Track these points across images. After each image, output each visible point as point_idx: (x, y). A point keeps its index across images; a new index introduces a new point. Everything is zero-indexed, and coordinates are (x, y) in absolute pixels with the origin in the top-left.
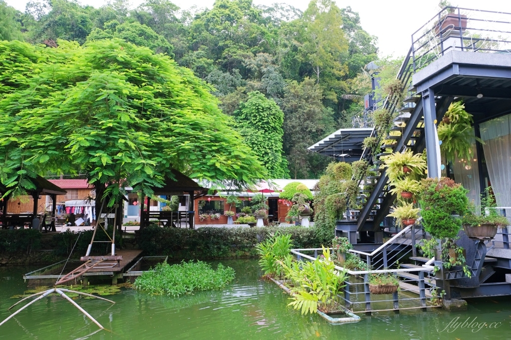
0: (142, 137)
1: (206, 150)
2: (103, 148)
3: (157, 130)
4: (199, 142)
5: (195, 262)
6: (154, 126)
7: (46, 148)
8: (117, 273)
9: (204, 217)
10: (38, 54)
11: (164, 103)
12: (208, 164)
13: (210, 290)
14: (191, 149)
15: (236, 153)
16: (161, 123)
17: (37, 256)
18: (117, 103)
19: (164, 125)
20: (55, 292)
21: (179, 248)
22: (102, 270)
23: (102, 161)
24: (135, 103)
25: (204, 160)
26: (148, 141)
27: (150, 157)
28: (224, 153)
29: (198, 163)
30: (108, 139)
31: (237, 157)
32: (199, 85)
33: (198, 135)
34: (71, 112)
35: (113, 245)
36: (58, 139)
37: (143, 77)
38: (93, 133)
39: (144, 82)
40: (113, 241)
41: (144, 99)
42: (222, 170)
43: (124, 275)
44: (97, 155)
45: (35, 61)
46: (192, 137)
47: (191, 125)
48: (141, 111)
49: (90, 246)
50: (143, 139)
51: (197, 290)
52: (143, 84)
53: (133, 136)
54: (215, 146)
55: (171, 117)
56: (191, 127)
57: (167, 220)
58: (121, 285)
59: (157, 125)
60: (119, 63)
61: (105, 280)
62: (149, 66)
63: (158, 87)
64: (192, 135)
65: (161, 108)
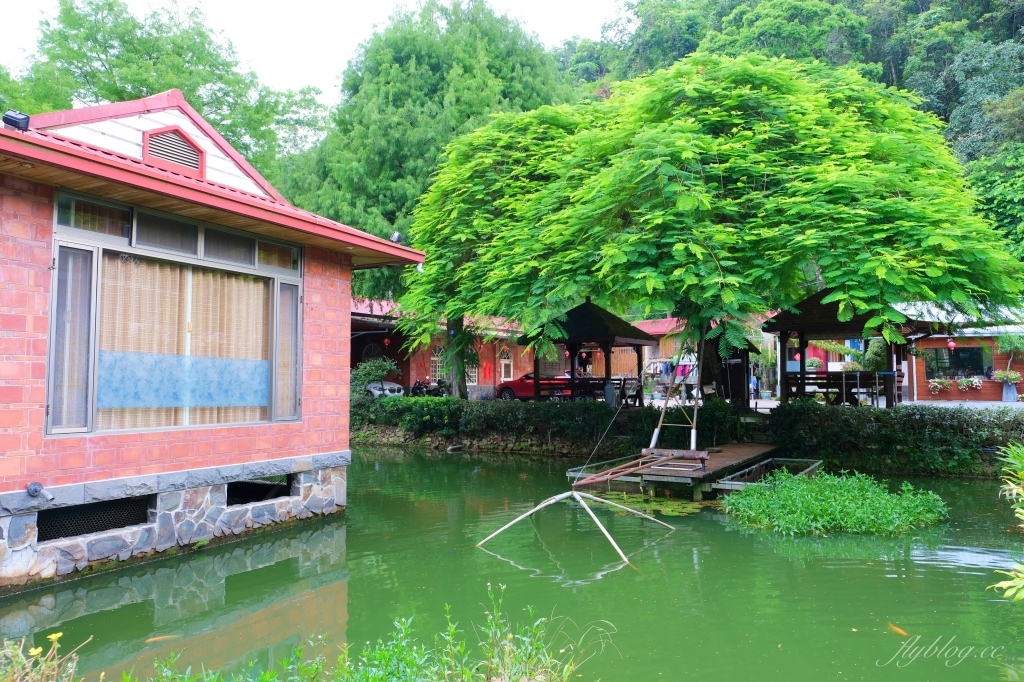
0: (723, 234)
1: (858, 244)
2: (653, 263)
3: (755, 216)
4: (841, 228)
5: (852, 474)
6: (753, 207)
7: (573, 272)
8: (699, 481)
9: (940, 383)
10: (577, 118)
11: (777, 158)
12: (860, 273)
13: (868, 533)
14: (819, 245)
15: (932, 241)
16: (765, 200)
17: (608, 444)
18: (671, 179)
19: (770, 204)
20: (572, 498)
21: (855, 447)
22: (673, 474)
23: (648, 285)
24: (715, 172)
25: (852, 265)
26: (732, 240)
27: (731, 271)
28: (905, 243)
29: (839, 273)
30: (659, 246)
31: (937, 250)
32: (874, 100)
33: (840, 213)
34: (608, 208)
35: (693, 433)
36: (588, 255)
37: (737, 115)
38: (633, 238)
39: (737, 125)
40: (694, 425)
41: (732, 160)
42: (891, 282)
43: (714, 486)
44: (640, 276)
45: (571, 132)
46: (824, 221)
47: (827, 193)
48: (726, 184)
49: (657, 431)
50: (721, 237)
51: (836, 530)
52: (735, 130)
53: (704, 235)
54: (882, 230)
55: (788, 185)
56: (828, 198)
57: (837, 390)
58: (708, 503)
59: (759, 206)
60: (692, 100)
61: (681, 492)
62: (746, 91)
63: (763, 130)
64: (825, 215)
65: (769, 170)
